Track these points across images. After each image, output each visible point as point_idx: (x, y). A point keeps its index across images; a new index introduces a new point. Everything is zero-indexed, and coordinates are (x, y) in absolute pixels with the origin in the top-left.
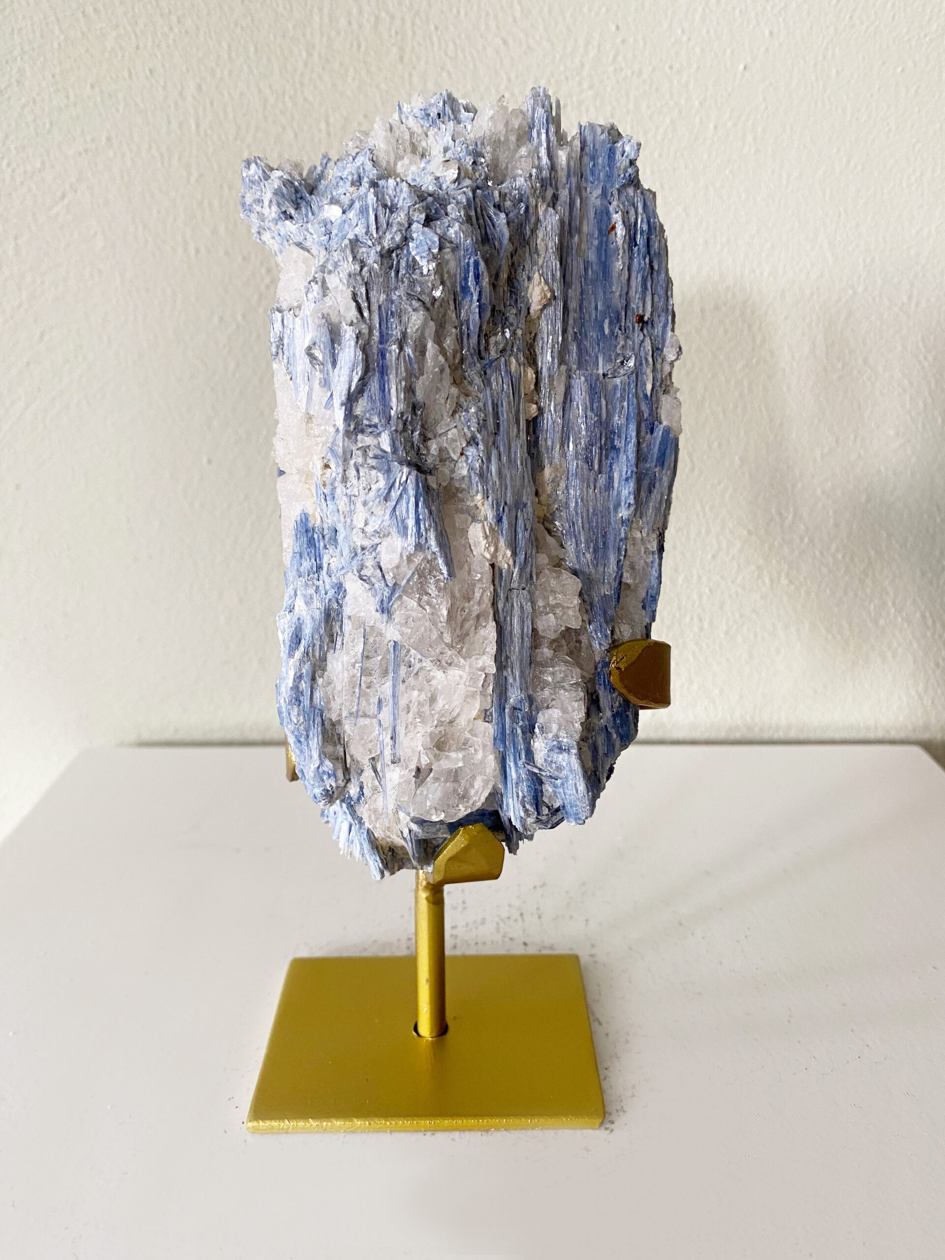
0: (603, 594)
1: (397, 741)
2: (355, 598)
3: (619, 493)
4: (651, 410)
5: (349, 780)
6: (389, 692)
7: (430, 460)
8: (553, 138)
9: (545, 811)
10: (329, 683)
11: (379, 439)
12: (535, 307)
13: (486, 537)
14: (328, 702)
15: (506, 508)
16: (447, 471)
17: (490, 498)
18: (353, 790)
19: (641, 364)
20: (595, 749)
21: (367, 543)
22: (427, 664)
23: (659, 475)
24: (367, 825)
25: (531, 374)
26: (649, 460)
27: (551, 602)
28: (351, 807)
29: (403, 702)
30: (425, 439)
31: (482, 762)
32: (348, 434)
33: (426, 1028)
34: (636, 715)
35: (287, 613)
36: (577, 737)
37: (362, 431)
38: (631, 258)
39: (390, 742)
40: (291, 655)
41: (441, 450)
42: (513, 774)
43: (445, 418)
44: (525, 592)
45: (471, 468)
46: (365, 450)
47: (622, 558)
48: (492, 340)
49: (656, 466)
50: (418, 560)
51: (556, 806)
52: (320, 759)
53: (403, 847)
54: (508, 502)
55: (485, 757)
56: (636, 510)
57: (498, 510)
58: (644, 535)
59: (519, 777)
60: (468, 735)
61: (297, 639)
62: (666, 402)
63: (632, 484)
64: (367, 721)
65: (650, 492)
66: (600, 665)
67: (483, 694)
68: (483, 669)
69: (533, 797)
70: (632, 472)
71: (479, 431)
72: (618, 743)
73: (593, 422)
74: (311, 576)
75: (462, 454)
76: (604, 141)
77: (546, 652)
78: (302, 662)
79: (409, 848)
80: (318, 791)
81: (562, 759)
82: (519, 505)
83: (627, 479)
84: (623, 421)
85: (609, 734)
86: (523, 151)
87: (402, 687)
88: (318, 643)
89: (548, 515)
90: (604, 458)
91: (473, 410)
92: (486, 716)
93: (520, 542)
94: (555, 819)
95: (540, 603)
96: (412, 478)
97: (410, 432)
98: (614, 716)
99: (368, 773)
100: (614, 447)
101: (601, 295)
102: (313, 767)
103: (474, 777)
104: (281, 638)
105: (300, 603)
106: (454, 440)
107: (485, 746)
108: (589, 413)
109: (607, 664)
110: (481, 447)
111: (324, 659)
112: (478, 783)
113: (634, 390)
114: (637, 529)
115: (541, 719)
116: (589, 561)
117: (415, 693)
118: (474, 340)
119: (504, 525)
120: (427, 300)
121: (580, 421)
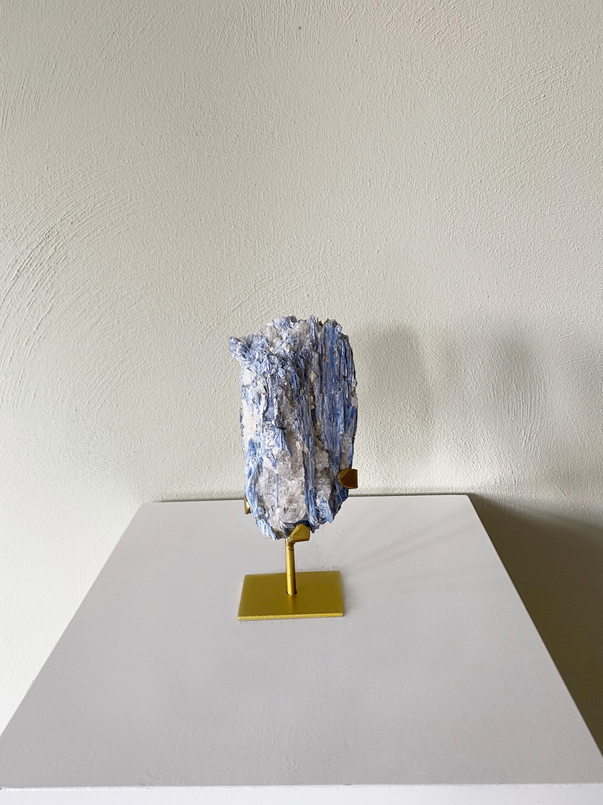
0: (336, 456)
2: (266, 462)
3: (340, 427)
4: (348, 402)
5: (265, 513)
6: (276, 487)
7: (285, 425)
8: (316, 330)
9: (320, 519)
10: (259, 485)
11: (272, 422)
12: (312, 380)
13: (301, 445)
14: (259, 491)
16: (290, 428)
17: (301, 434)
18: (267, 515)
19: (344, 390)
20: (334, 501)
21: (269, 448)
22: (286, 479)
23: (351, 421)
24: (271, 525)
25: (312, 398)
26: (348, 416)
27: (320, 461)
28: (266, 520)
29: (280, 490)
30: (283, 420)
31: (302, 506)
32: (263, 421)
33: (290, 592)
34: (348, 491)
35: (247, 466)
36: (328, 498)
37: (267, 420)
38: (340, 360)
39: (277, 501)
40: (249, 478)
41: (288, 422)
42: (311, 509)
43: (289, 414)
44: (313, 458)
45: (296, 427)
46: (268, 425)
47: (341, 445)
48: (301, 391)
49: (350, 418)
50: (283, 452)
52: (257, 507)
53: (281, 531)
55: (303, 505)
56: (345, 432)
57: (304, 437)
58: (348, 439)
59: (312, 510)
60: (298, 499)
61: (250, 473)
62: (353, 399)
63: (343, 425)
64: (270, 496)
65: (349, 426)
67: (302, 487)
68: (301, 481)
69: (317, 515)
70: (343, 421)
71: (298, 416)
72: (341, 500)
73: (331, 408)
74: (253, 456)
76: (331, 328)
77: (319, 474)
78: (252, 480)
79: (283, 531)
80: (257, 516)
81: (324, 504)
82: (309, 435)
83: (342, 423)
84: (340, 406)
85: (339, 497)
86: (308, 336)
87: (279, 486)
88: (256, 475)
89: (320, 435)
90: (334, 417)
91: (296, 411)
92: (303, 493)
93: (310, 445)
94: (323, 522)
95: (317, 461)
96: (280, 432)
97: (280, 419)
98: (340, 492)
99: (271, 510)
100: (337, 414)
101: (332, 372)
102: (256, 509)
103: (300, 510)
104: (246, 473)
105: (251, 463)
106: (291, 420)
107: (303, 502)
108: (329, 406)
109: (337, 477)
110: (299, 420)
111: (257, 478)
112: (301, 512)
113: (343, 397)
114: (346, 437)
115: (318, 493)
116: (331, 447)
117: (283, 487)
118: (296, 393)
119: (306, 441)
120: (283, 386)
121: (327, 408)
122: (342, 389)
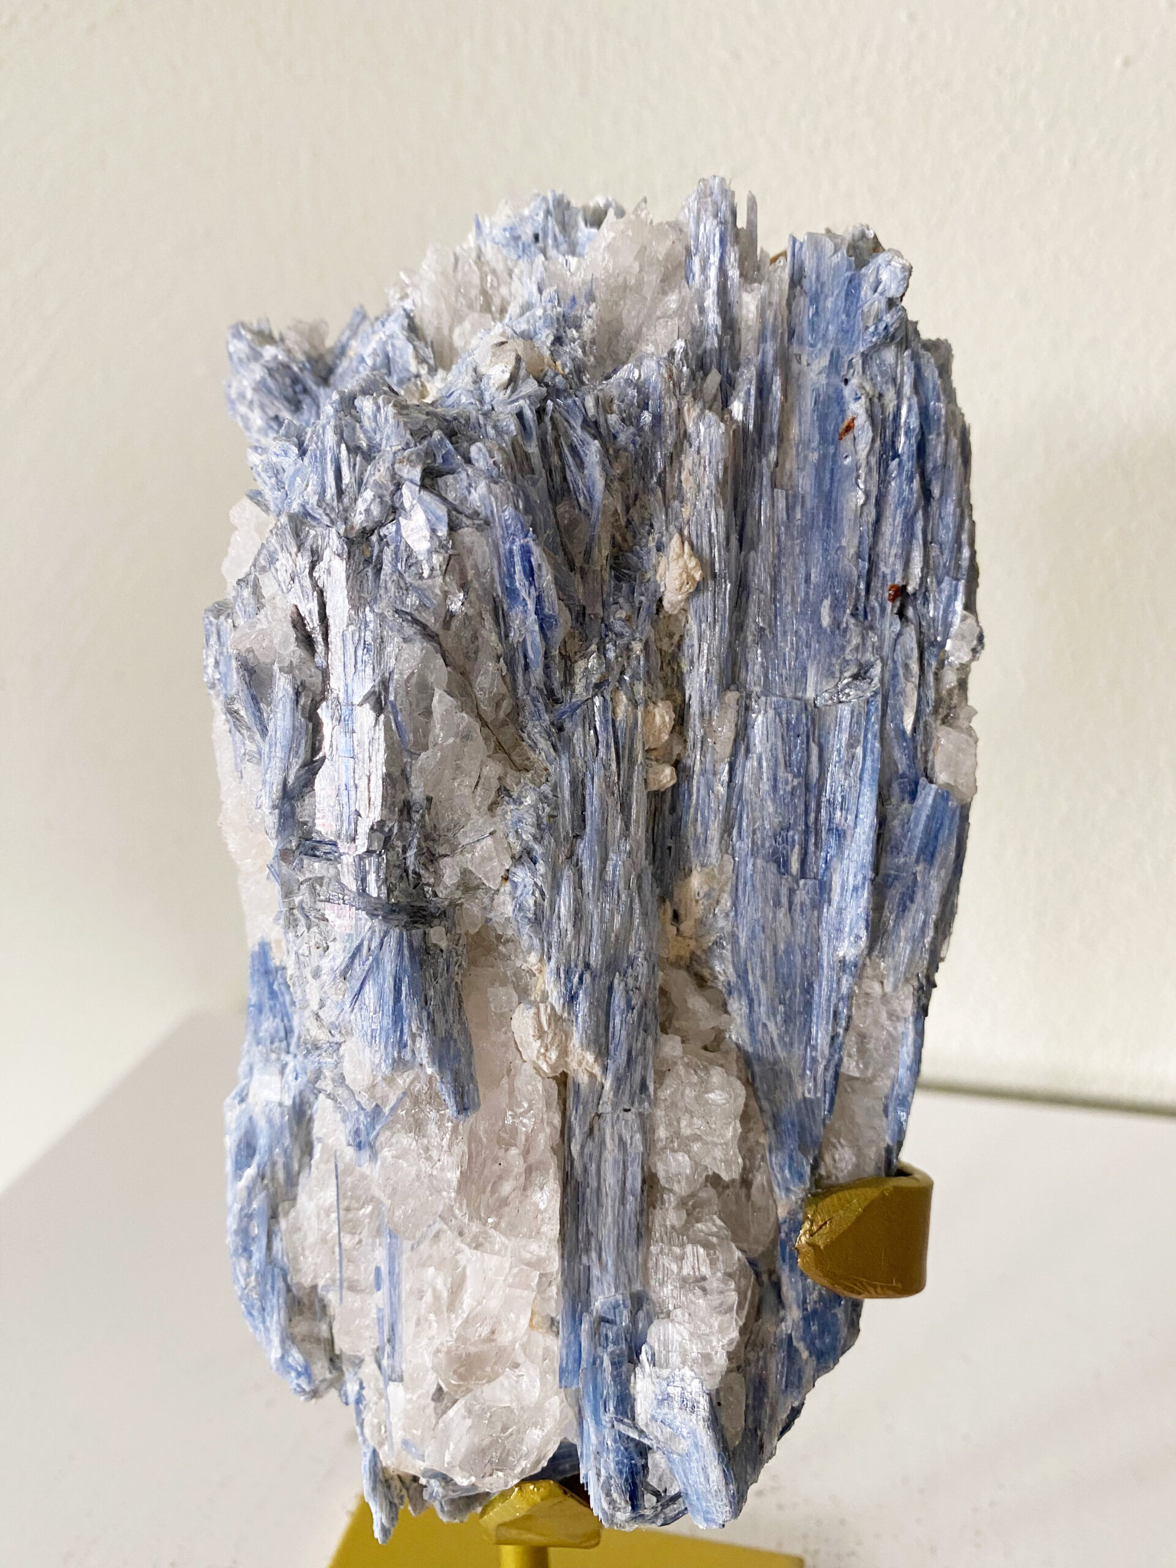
0: (800, 1096)
1: (397, 1347)
3: (840, 911)
4: (913, 758)
5: (340, 1374)
6: (384, 1265)
7: (442, 893)
8: (734, 273)
9: (651, 1500)
11: (339, 866)
12: (672, 598)
13: (541, 1034)
14: (296, 1259)
15: (587, 977)
17: (553, 960)
19: (895, 677)
20: (758, 1389)
21: (324, 1039)
23: (923, 878)
25: (662, 715)
26: (905, 849)
27: (683, 1131)
30: (430, 858)
31: (539, 1406)
32: (286, 855)
34: (856, 1308)
35: (236, 1102)
36: (717, 1377)
37: (311, 853)
38: (883, 482)
39: (388, 1347)
41: (465, 872)
42: (591, 1435)
43: (474, 816)
44: (630, 1116)
45: (521, 906)
46: (313, 885)
47: (841, 1031)
48: (580, 667)
49: (917, 862)
50: (404, 1080)
51: (672, 1492)
52: (283, 1348)
54: (592, 963)
55: (544, 1398)
56: (871, 948)
57: (568, 978)
58: (888, 988)
59: (602, 1443)
60: (514, 1355)
61: (247, 1149)
62: (945, 740)
63: (863, 900)
64: (355, 1299)
65: (904, 908)
66: (785, 1228)
67: (542, 1292)
69: (626, 1480)
70: (864, 878)
71: (538, 839)
72: (808, 1366)
73: (789, 788)
75: (506, 879)
76: (837, 268)
77: (672, 1218)
78: (250, 1192)
81: (680, 1421)
82: (613, 965)
83: (856, 889)
84: (853, 780)
85: (792, 1352)
86: (672, 301)
88: (280, 1161)
89: (699, 952)
90: (812, 848)
91: (528, 801)
93: (617, 1034)
94: (670, 1512)
95: (662, 1133)
96: (391, 942)
97: (400, 850)
98: (807, 1319)
99: (370, 1368)
100: (833, 830)
101: (817, 553)
102: (274, 1355)
103: (528, 1420)
106: (488, 858)
107: (546, 1376)
108: (782, 773)
109: (796, 1228)
110: (541, 868)
111: (291, 1183)
113: (878, 725)
114: (875, 977)
115: (654, 1337)
116: (775, 1038)
118: (537, 674)
119: (583, 1006)
120: (430, 620)
121: (765, 786)
122: (876, 671)
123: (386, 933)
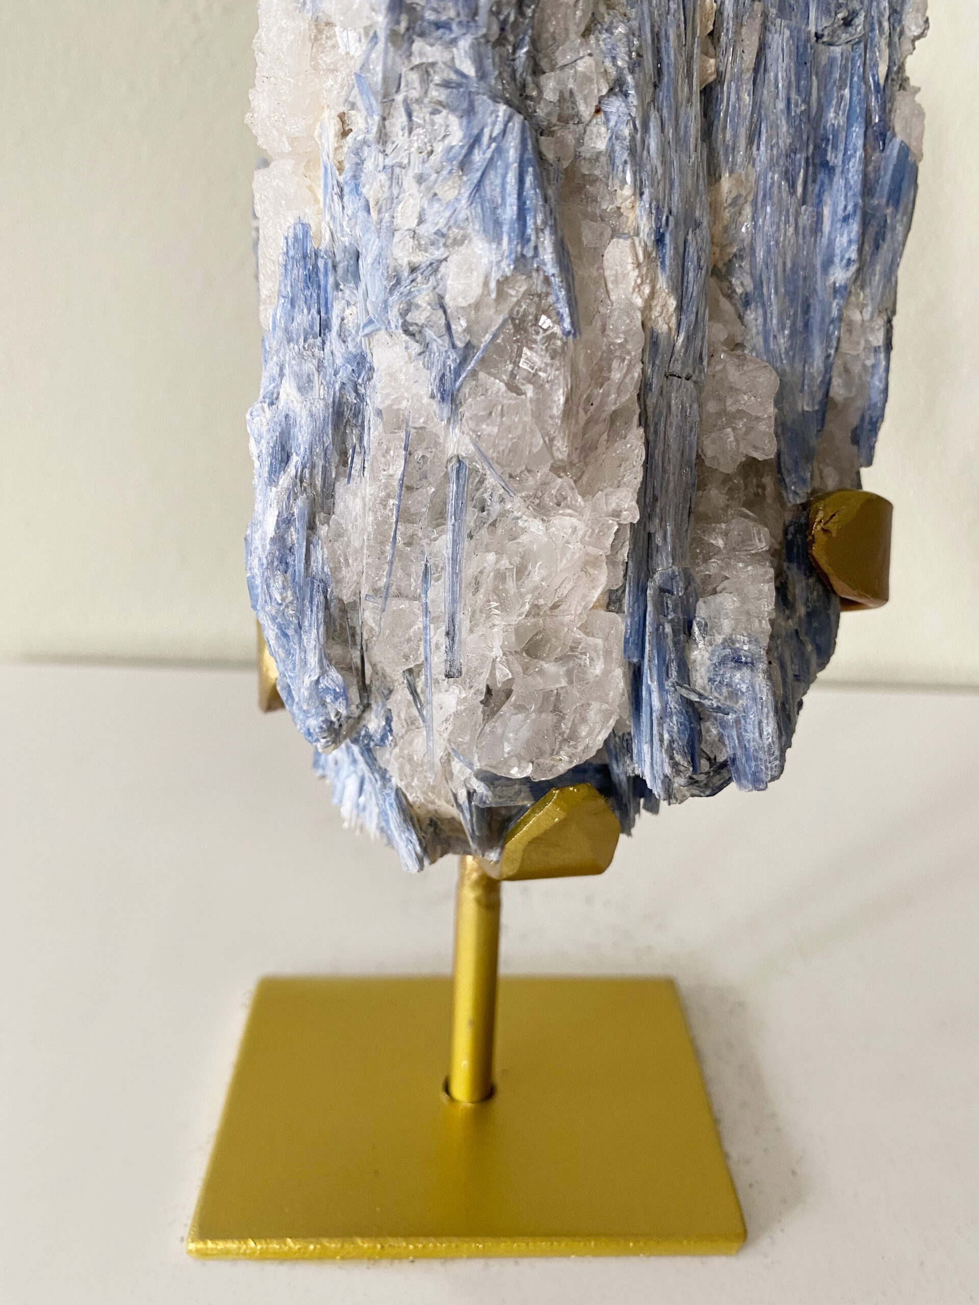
0: (800, 410)
1: (457, 639)
2: (392, 376)
3: (831, 242)
4: (883, 112)
5: (367, 707)
6: (447, 552)
7: (543, 111)
9: (704, 765)
10: (339, 535)
11: (454, 50)
13: (639, 265)
14: (336, 569)
15: (671, 219)
16: (570, 139)
17: (646, 196)
18: (374, 723)
19: (872, 30)
21: (421, 258)
22: (515, 505)
23: (892, 221)
24: (395, 781)
26: (877, 195)
27: (729, 409)
28: (368, 751)
29: (469, 571)
30: (536, 68)
31: (600, 683)
32: (394, 37)
33: (462, 1088)
35: (266, 405)
36: (765, 642)
37: (422, 35)
39: (444, 641)
40: (272, 481)
42: (653, 698)
43: (572, 36)
44: (690, 384)
45: (615, 136)
46: (425, 70)
47: (832, 352)
49: (887, 205)
50: (516, 292)
51: (721, 759)
52: (322, 667)
53: (452, 820)
54: (674, 210)
55: (607, 672)
56: (859, 271)
57: (658, 219)
58: (867, 316)
60: (579, 635)
61: (283, 452)
62: (903, 103)
63: (855, 227)
64: (404, 605)
65: (877, 247)
66: (792, 529)
67: (611, 560)
68: (617, 514)
69: (688, 743)
70: (855, 206)
71: (632, 72)
72: (814, 660)
73: (798, 111)
74: (311, 341)
75: (598, 111)
77: (716, 496)
78: (292, 494)
79: (466, 820)
80: (314, 723)
81: (740, 678)
82: (689, 222)
83: (846, 219)
84: (842, 120)
87: (466, 544)
88: (320, 463)
89: (720, 265)
90: (810, 180)
91: (621, 29)
92: (612, 601)
93: (690, 290)
94: (717, 781)
95: (713, 407)
97: (510, 49)
98: (809, 615)
99: (402, 694)
100: (825, 165)
102: (308, 681)
103: (586, 706)
104: (253, 448)
105: (288, 391)
106: (586, 79)
107: (608, 653)
108: (794, 96)
110: (633, 99)
111: (328, 493)
112: (594, 713)
113: (861, 70)
114: (857, 305)
115: (702, 611)
116: (783, 350)
117: (491, 557)
119: (669, 250)
121: (781, 105)
122: (860, 20)
123: (510, 118)
